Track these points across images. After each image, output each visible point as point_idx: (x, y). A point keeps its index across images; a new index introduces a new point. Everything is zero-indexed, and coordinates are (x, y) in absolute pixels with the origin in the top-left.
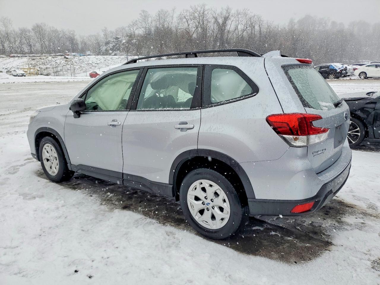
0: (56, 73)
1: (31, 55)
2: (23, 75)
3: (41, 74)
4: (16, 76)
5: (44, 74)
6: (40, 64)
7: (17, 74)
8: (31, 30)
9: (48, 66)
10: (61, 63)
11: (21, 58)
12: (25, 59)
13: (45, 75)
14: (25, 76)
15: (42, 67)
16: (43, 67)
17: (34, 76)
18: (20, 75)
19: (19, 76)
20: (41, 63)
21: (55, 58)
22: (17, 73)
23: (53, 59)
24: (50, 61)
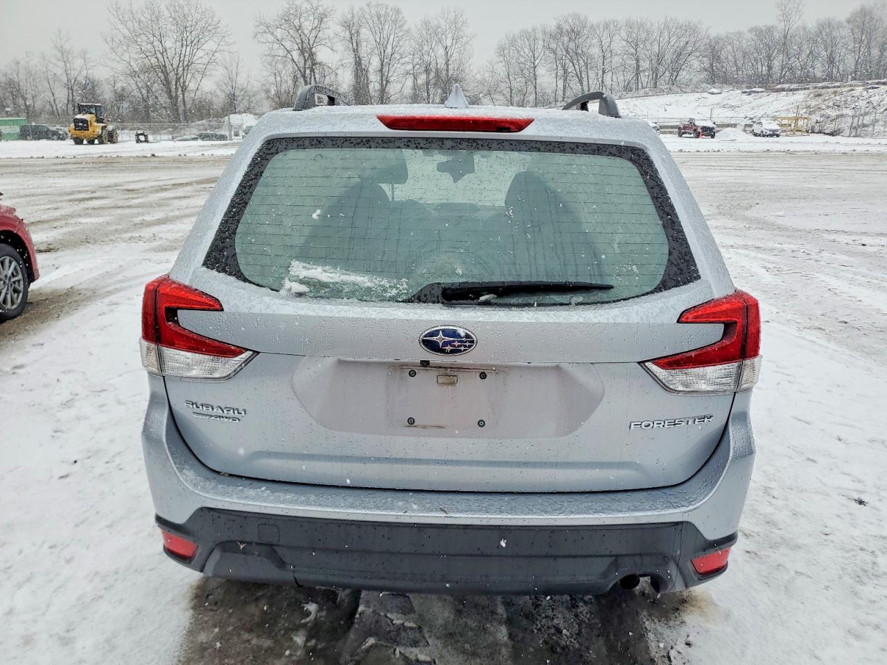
0: (857, 130)
1: (820, 85)
2: (774, 134)
3: (820, 132)
4: (760, 135)
5: (826, 132)
6: (828, 107)
7: (762, 132)
8: (845, 24)
9: (845, 112)
10: (882, 103)
11: (794, 94)
12: (800, 96)
13: (828, 134)
14: (778, 136)
15: (830, 113)
16: (833, 113)
17: (802, 135)
18: (768, 133)
19: (764, 136)
20: (831, 104)
21: (870, 90)
22: (763, 129)
23: (865, 93)
24: (856, 99)
